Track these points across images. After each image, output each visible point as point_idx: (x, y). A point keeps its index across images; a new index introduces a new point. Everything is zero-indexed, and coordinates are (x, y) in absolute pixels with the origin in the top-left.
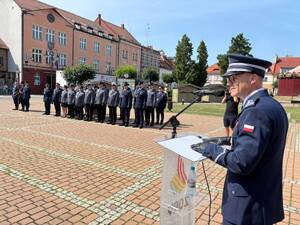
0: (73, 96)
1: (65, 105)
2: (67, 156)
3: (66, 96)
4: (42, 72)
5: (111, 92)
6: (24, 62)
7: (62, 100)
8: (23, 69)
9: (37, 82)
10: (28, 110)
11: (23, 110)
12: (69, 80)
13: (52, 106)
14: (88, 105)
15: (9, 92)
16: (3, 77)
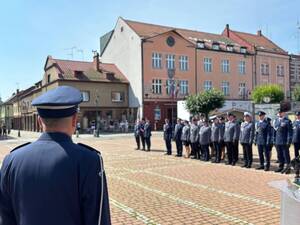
0: (196, 132)
1: (187, 143)
2: (191, 203)
4: (161, 104)
5: (243, 124)
6: (145, 95)
8: (144, 102)
9: (157, 117)
10: (149, 150)
11: (144, 149)
12: (192, 112)
13: (174, 144)
14: (216, 143)
15: (131, 129)
16: (125, 113)
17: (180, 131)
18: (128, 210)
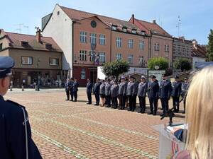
0: (109, 88)
1: (103, 96)
2: (103, 138)
3: (104, 88)
4: (86, 68)
5: (140, 84)
6: (74, 61)
7: (101, 92)
8: (73, 67)
9: (83, 77)
12: (107, 74)
13: (93, 97)
15: (63, 86)
16: (59, 74)
17: (98, 87)
18: (58, 144)
